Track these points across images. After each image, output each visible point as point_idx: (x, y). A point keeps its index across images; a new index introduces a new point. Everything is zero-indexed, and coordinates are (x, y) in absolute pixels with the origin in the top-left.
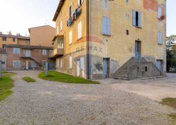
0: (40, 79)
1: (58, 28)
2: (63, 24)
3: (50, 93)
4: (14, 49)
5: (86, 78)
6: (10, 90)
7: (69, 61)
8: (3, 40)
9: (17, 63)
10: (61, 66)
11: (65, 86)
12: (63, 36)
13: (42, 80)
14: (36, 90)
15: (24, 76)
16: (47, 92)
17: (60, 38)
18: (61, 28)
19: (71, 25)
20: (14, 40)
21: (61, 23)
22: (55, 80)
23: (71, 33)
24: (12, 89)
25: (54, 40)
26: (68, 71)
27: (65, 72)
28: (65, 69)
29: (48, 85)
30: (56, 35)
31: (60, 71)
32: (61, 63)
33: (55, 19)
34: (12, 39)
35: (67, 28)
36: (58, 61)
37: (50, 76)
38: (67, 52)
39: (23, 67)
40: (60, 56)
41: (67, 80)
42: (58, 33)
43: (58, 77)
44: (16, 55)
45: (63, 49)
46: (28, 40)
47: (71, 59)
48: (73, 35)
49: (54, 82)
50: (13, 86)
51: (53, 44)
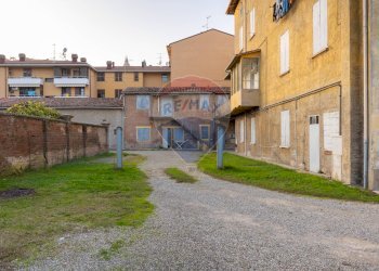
0: (204, 175)
1: (242, 30)
2: (259, 16)
3: (247, 220)
4: (139, 99)
5: (348, 181)
6: (147, 199)
7: (279, 125)
8: (117, 80)
9: (143, 132)
10: (253, 141)
11: (284, 202)
12: (259, 52)
13: (209, 179)
14: (208, 207)
15: (166, 165)
16: (239, 218)
17: (251, 60)
18: (252, 30)
19: (285, 13)
20: (136, 79)
21: (252, 14)
22: (248, 181)
23: (285, 41)
24: (151, 199)
25: (232, 67)
26: (276, 155)
27: (268, 159)
28: (267, 150)
29: (232, 195)
30: (237, 52)
31: (248, 155)
32: (253, 132)
33: (231, 10)
34: (132, 76)
35: (272, 25)
36: (241, 125)
37: (228, 168)
38: (271, 97)
39: (157, 141)
40: (247, 111)
41: (282, 185)
42: (241, 46)
43: (250, 171)
44: (141, 114)
45: (259, 90)
46: (165, 73)
47: (285, 118)
48: (292, 44)
49: (244, 187)
50: (150, 190)
51: (229, 78)
